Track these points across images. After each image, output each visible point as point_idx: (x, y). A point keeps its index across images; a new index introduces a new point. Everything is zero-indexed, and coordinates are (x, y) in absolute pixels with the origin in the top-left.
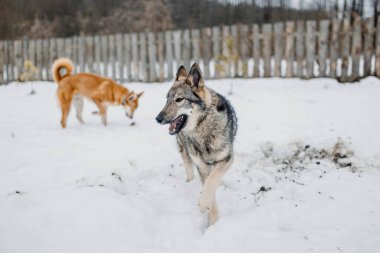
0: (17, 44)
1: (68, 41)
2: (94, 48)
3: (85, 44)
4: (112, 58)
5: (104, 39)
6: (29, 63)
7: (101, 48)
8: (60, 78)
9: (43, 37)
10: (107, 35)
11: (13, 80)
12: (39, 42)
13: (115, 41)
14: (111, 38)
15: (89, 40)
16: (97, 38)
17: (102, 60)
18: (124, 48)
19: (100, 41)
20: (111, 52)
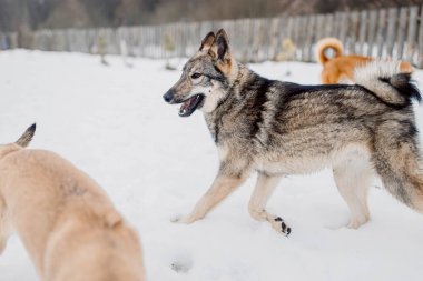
0: (276, 21)
1: (330, 17)
2: (359, 25)
3: (350, 20)
4: (380, 37)
5: (373, 14)
6: (287, 42)
7: (368, 25)
8: (325, 59)
9: (302, 14)
10: (378, 9)
11: (268, 59)
12: (298, 19)
13: (387, 16)
14: (383, 12)
15: (355, 16)
16: (364, 14)
17: (367, 40)
18: (397, 25)
19: (368, 17)
20: (380, 30)
